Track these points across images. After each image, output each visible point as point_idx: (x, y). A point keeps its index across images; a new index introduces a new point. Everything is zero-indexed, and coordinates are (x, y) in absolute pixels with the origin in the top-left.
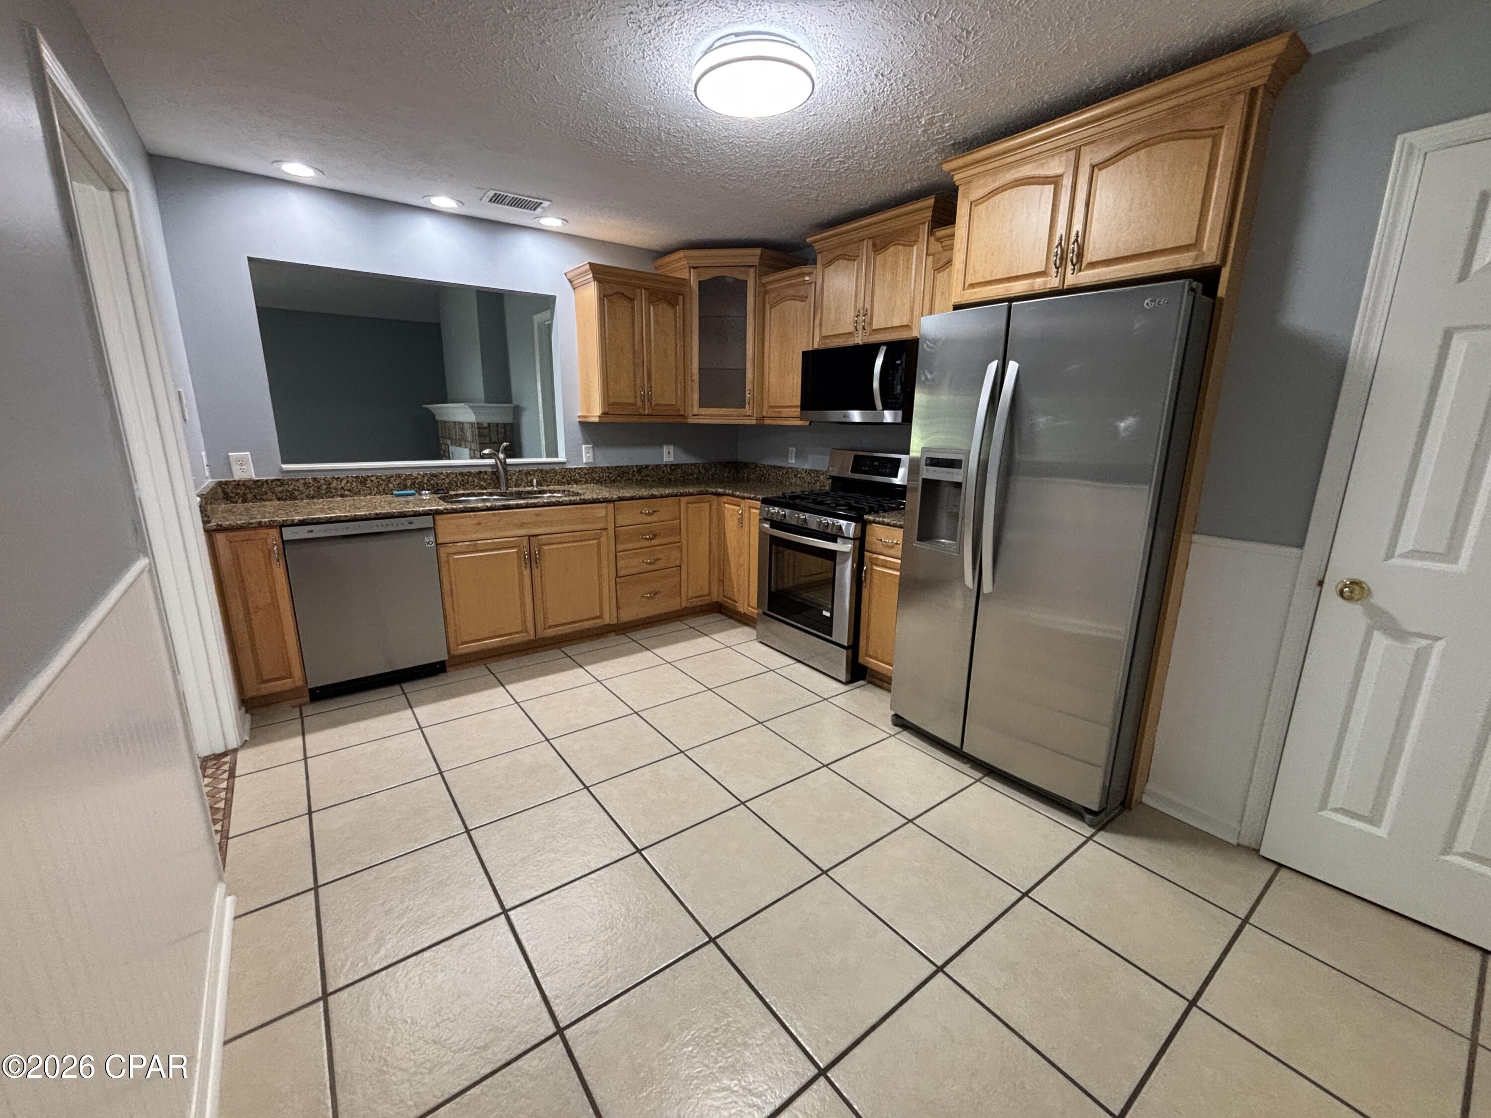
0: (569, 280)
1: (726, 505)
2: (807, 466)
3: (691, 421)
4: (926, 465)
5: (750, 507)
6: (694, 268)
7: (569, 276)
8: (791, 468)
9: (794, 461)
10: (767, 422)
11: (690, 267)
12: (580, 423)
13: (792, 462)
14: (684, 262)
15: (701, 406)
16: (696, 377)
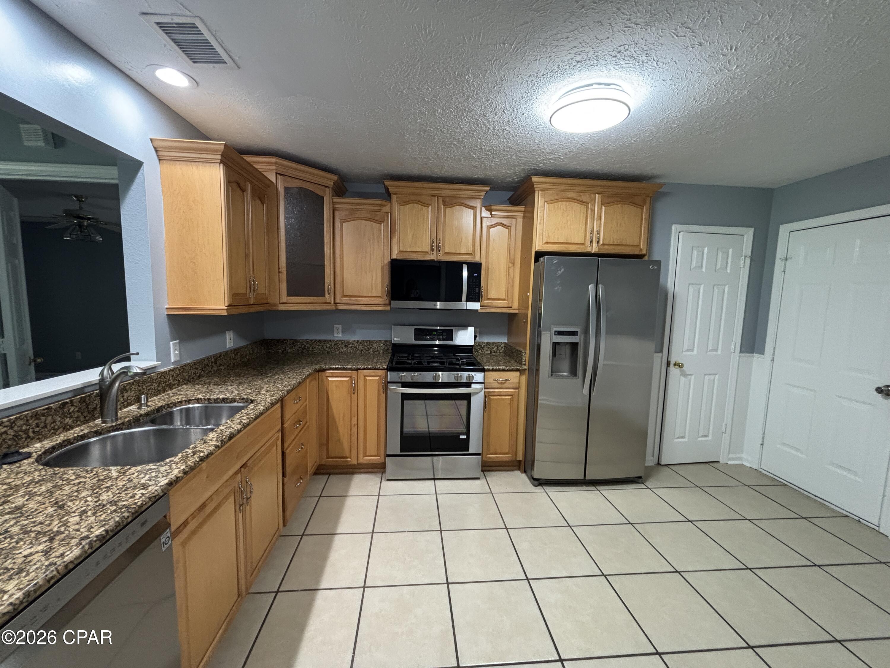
0: (155, 148)
1: (330, 379)
2: (356, 338)
3: (281, 308)
4: (555, 335)
5: (365, 376)
6: (280, 174)
7: (157, 144)
8: (340, 340)
9: (341, 335)
10: (340, 307)
11: (276, 173)
12: (169, 316)
13: (339, 336)
14: (274, 167)
15: (289, 294)
16: (284, 269)
